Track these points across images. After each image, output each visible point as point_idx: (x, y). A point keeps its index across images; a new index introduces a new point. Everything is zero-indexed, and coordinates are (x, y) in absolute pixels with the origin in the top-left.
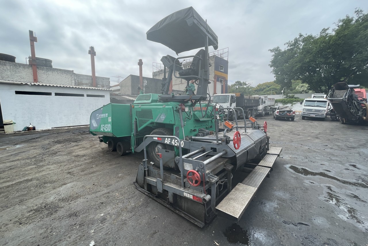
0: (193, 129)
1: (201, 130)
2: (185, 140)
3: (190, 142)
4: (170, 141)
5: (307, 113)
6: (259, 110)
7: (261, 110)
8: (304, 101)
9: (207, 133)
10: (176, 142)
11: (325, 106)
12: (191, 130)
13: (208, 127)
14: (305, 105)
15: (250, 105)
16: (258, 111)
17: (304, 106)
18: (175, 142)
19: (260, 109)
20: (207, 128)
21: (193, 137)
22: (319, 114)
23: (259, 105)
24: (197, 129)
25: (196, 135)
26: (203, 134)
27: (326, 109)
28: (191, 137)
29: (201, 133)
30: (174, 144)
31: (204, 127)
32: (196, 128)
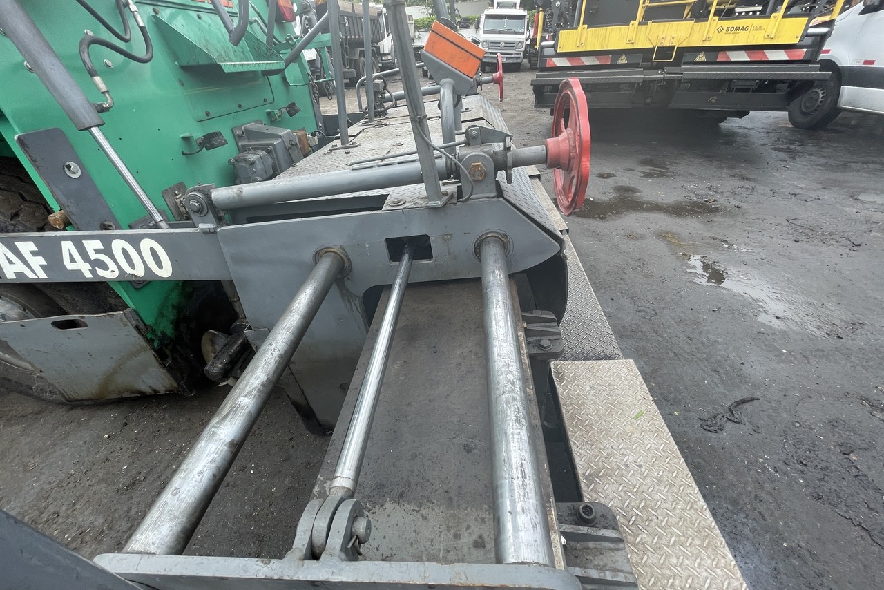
0: (198, 134)
1: (250, 134)
2: (165, 230)
3: (207, 233)
4: (41, 260)
5: (491, 53)
6: (384, 55)
7: (389, 54)
8: (483, 17)
9: (288, 145)
10: (93, 256)
11: (523, 30)
12: (186, 139)
13: (276, 111)
14: (486, 29)
15: (359, 36)
16: (383, 58)
17: (485, 32)
18: (85, 257)
19: (386, 51)
20: (272, 120)
21: (223, 194)
22: (512, 54)
23: (383, 38)
24: (224, 128)
25: (233, 176)
26: (269, 152)
27: (523, 37)
28: (208, 197)
29: (256, 148)
30: (93, 272)
31: (260, 114)
32: (212, 127)
